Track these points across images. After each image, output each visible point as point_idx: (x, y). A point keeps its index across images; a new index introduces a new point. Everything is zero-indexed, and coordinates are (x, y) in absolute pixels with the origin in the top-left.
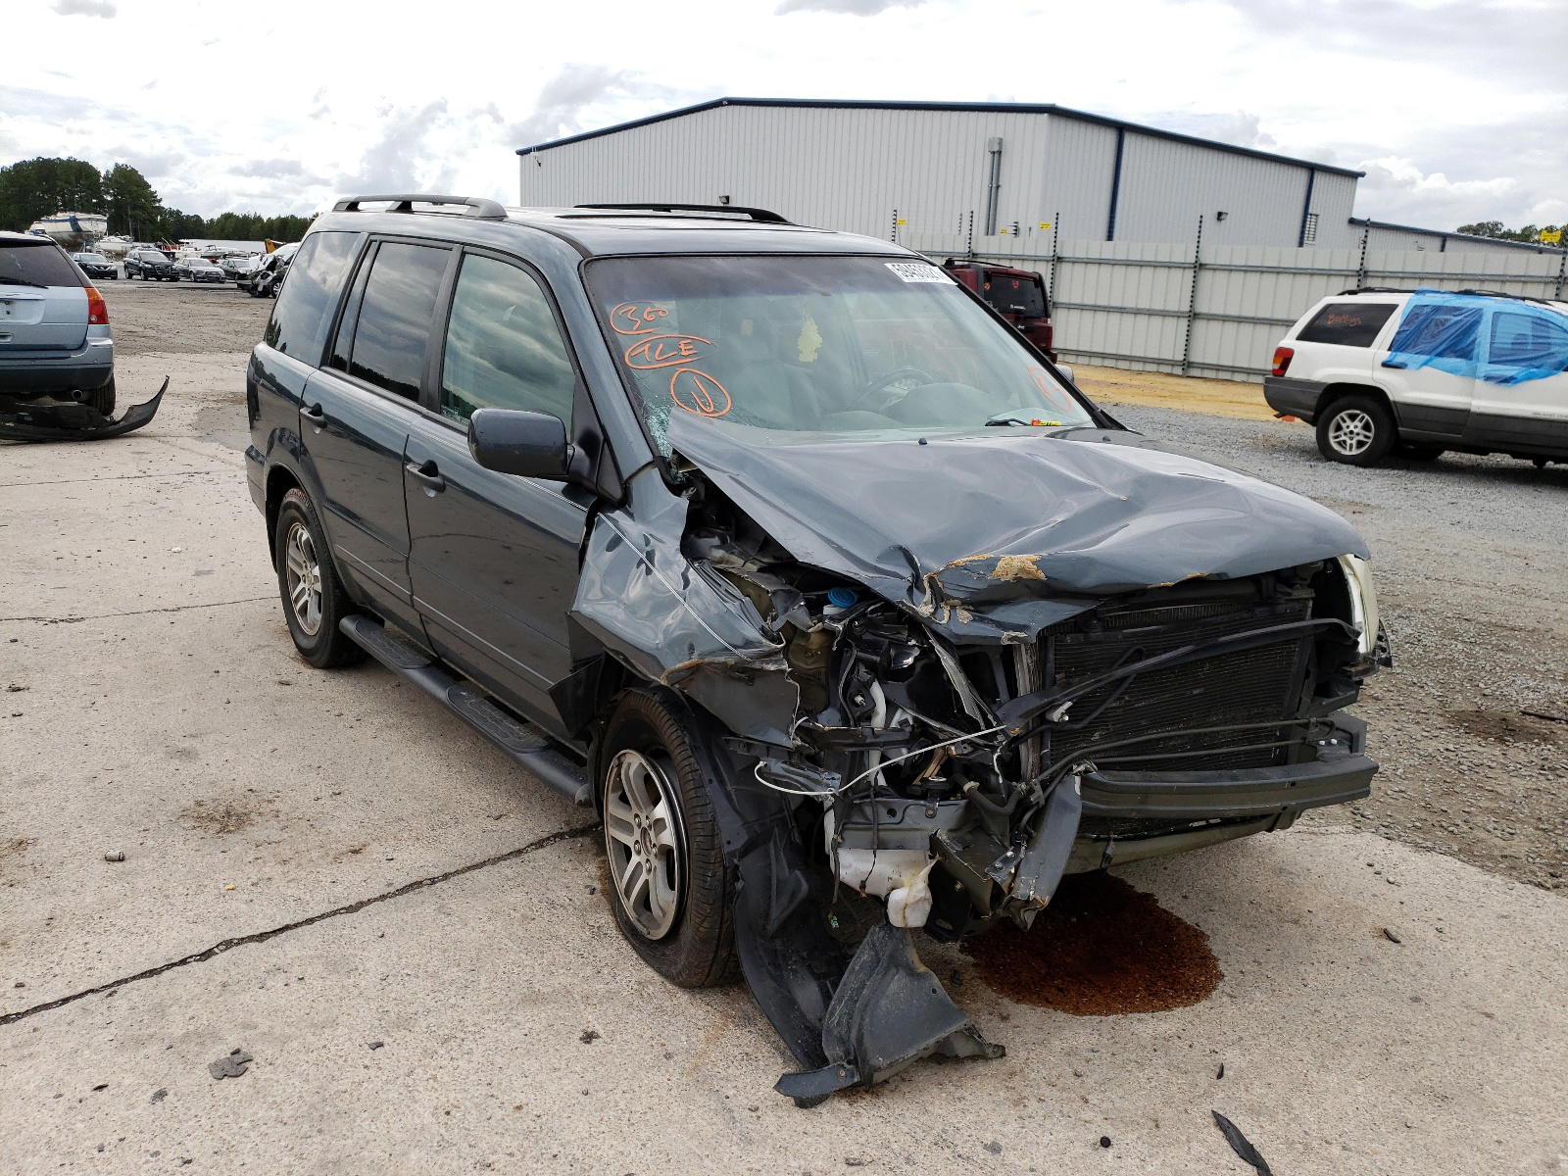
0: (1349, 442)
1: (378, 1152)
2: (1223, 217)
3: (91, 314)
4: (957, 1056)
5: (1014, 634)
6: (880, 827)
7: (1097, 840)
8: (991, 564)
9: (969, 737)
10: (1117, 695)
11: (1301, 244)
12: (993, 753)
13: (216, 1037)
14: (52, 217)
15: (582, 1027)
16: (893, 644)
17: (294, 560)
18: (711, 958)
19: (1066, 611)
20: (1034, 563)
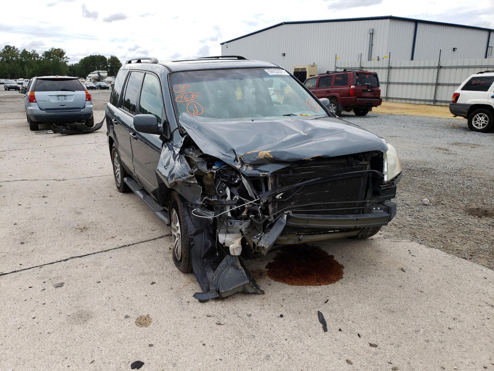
0: (479, 124)
1: (89, 305)
2: (455, 49)
3: (86, 98)
4: (248, 292)
5: (264, 173)
6: (228, 228)
7: (298, 234)
8: (257, 154)
9: (251, 202)
10: (297, 191)
11: (486, 57)
12: (259, 207)
13: (61, 278)
14: (93, 72)
15: (152, 281)
16: (231, 177)
17: (116, 163)
18: (187, 264)
19: (281, 167)
20: (269, 153)
